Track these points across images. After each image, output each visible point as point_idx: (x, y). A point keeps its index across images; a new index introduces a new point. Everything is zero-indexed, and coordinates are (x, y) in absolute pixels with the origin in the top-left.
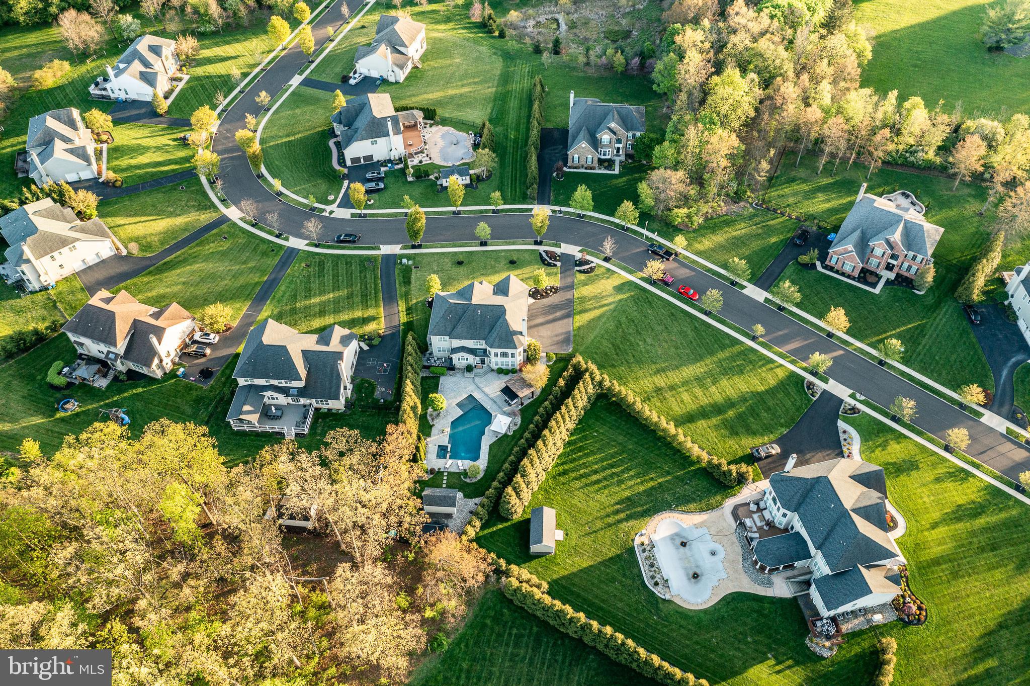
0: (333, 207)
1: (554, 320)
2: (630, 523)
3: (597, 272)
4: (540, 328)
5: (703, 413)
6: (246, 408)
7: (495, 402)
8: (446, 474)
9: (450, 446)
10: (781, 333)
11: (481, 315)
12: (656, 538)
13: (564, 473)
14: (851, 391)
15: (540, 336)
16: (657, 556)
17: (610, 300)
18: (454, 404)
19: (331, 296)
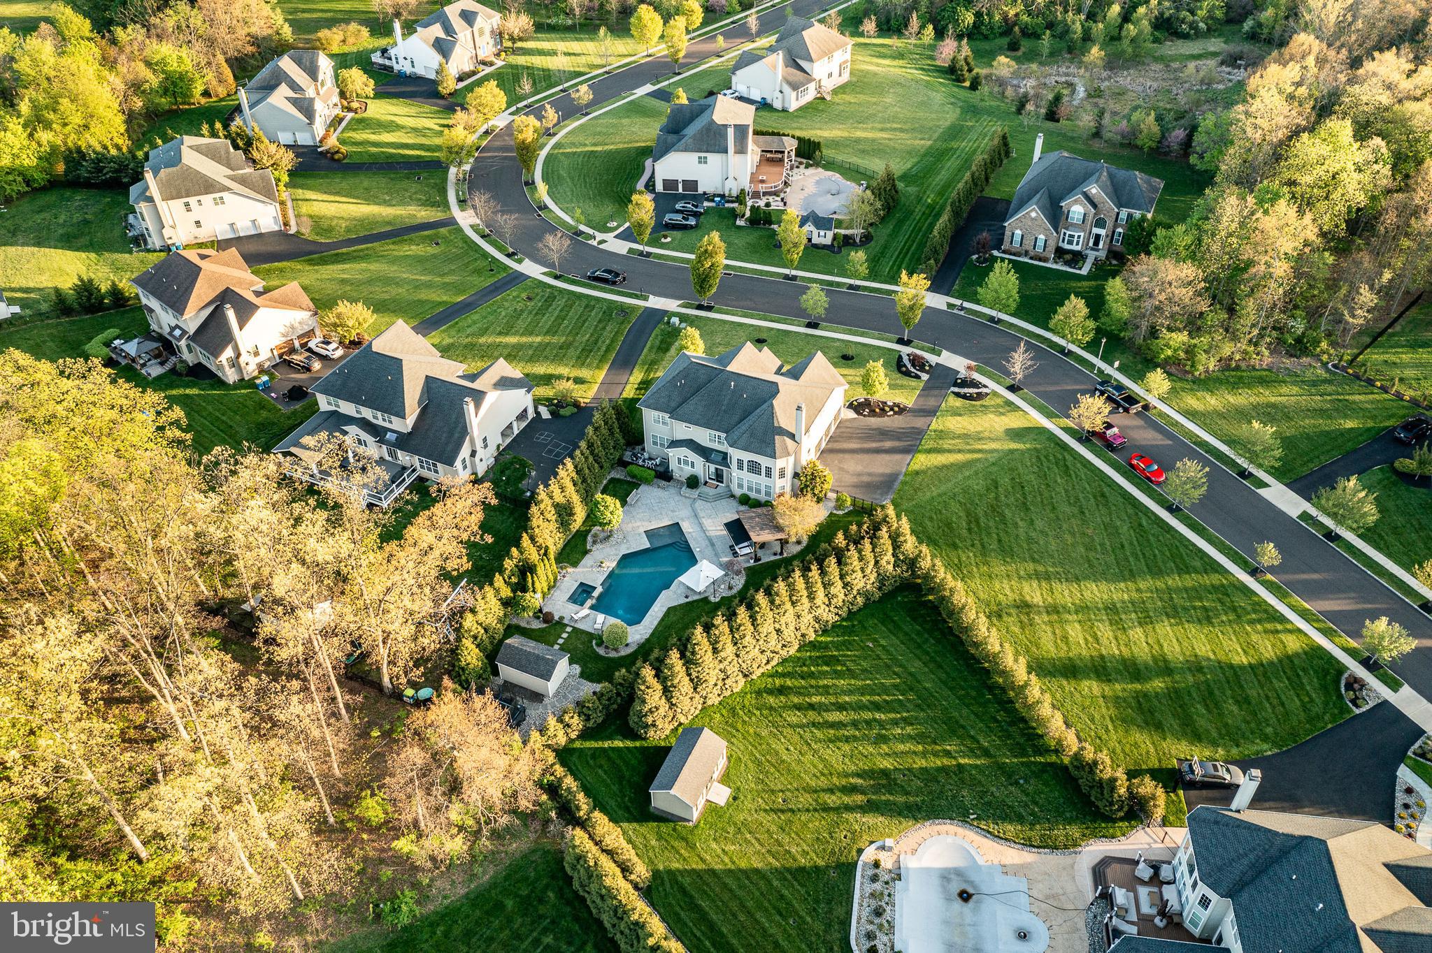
0: (609, 237)
1: (878, 451)
2: (870, 819)
3: (986, 402)
4: (847, 456)
5: (1100, 669)
8: (569, 629)
9: (599, 590)
10: (1315, 576)
11: (734, 391)
13: (782, 691)
15: (841, 469)
17: (994, 446)
18: (642, 530)
19: (539, 339)
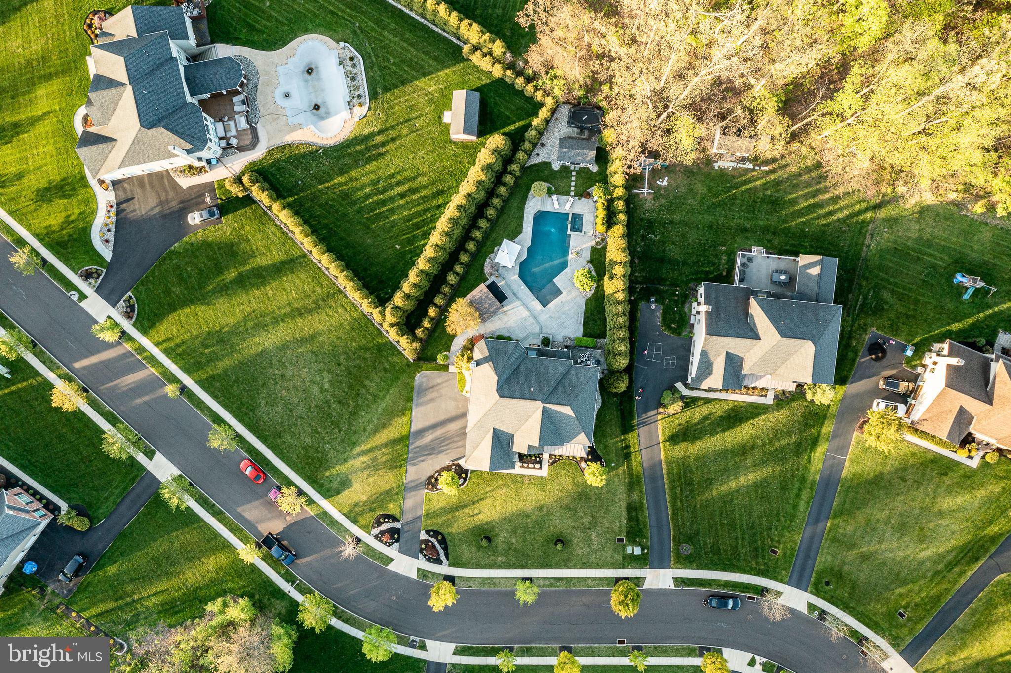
2: (370, 130)
3: (370, 517)
6: (815, 271)
7: (514, 294)
8: (572, 193)
9: (569, 232)
10: (146, 398)
11: (530, 387)
12: (345, 114)
14: (83, 305)
16: (347, 91)
18: (564, 293)
19: (734, 484)
